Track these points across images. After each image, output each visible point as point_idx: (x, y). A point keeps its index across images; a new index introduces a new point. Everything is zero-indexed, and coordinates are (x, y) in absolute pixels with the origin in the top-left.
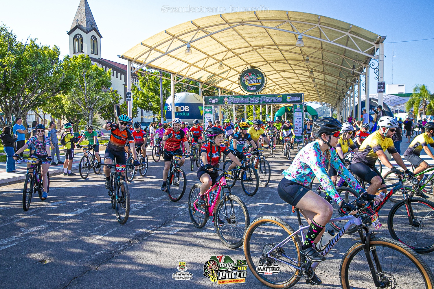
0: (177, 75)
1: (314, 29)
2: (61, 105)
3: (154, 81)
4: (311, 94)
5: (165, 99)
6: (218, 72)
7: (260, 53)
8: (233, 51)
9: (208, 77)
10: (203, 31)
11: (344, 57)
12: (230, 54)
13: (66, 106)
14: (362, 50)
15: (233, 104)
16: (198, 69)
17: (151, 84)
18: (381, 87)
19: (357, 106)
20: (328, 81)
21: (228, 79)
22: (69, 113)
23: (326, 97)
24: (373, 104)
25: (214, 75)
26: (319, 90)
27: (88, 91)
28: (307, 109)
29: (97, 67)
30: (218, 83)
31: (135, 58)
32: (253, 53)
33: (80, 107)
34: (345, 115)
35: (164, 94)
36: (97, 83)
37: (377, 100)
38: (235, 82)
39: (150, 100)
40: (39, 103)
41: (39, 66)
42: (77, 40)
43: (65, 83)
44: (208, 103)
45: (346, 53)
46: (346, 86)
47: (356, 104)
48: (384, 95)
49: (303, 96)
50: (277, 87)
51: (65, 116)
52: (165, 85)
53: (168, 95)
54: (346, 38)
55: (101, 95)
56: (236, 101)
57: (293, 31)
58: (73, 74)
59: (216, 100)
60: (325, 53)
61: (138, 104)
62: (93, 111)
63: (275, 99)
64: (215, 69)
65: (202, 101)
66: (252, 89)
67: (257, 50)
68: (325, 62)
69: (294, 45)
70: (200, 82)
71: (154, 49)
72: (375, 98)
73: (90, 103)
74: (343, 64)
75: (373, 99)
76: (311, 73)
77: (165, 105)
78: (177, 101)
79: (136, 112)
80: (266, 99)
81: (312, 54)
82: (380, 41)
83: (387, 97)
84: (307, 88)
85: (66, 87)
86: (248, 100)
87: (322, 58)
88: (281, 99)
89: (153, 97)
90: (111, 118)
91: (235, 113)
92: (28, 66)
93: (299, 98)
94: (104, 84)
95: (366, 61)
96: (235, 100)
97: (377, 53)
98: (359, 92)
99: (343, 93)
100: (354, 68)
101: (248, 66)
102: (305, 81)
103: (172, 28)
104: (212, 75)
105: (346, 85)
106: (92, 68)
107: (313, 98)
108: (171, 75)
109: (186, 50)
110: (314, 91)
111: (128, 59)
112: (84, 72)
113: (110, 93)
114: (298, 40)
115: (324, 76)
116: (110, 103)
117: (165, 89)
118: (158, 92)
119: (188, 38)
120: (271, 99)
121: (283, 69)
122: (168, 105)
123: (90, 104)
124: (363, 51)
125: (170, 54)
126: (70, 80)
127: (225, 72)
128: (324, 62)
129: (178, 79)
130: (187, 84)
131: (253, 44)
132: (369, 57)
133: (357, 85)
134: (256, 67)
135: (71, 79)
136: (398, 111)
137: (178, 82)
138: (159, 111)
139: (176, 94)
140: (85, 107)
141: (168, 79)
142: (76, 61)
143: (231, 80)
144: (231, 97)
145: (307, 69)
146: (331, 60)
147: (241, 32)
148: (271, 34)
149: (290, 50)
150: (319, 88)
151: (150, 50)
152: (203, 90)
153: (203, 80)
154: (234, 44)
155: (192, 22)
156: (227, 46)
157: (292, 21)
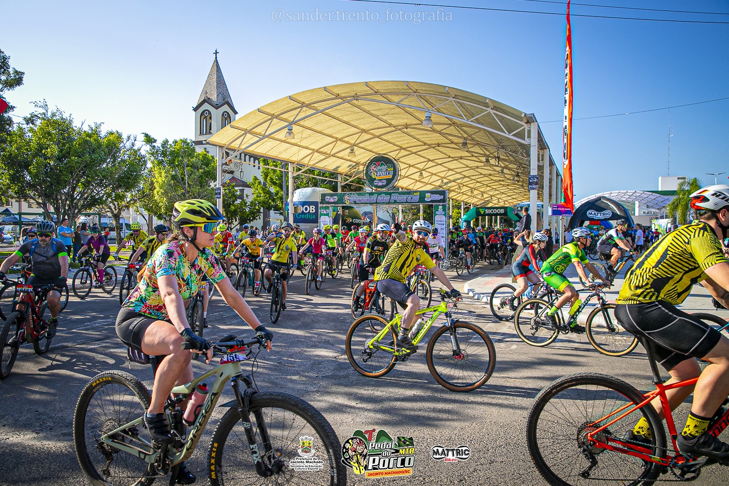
8: (370, 132)
9: (349, 167)
10: (310, 108)
12: (366, 136)
14: (508, 132)
15: (355, 203)
16: (325, 157)
31: (227, 144)
42: (205, 118)
44: (325, 202)
49: (448, 193)
56: (359, 200)
59: (335, 199)
63: (409, 198)
66: (380, 184)
70: (338, 174)
71: (250, 132)
80: (398, 197)
82: (530, 119)
86: (375, 198)
88: (418, 197)
93: (442, 197)
103: (267, 105)
104: (354, 164)
108: (289, 164)
109: (287, 132)
111: (218, 146)
114: (426, 119)
120: (405, 198)
124: (510, 133)
131: (393, 122)
137: (298, 173)
141: (283, 170)
147: (367, 108)
149: (442, 130)
151: (245, 134)
152: (343, 184)
153: (343, 171)
154: (368, 123)
155: (290, 98)
156: (359, 126)
157: (419, 94)
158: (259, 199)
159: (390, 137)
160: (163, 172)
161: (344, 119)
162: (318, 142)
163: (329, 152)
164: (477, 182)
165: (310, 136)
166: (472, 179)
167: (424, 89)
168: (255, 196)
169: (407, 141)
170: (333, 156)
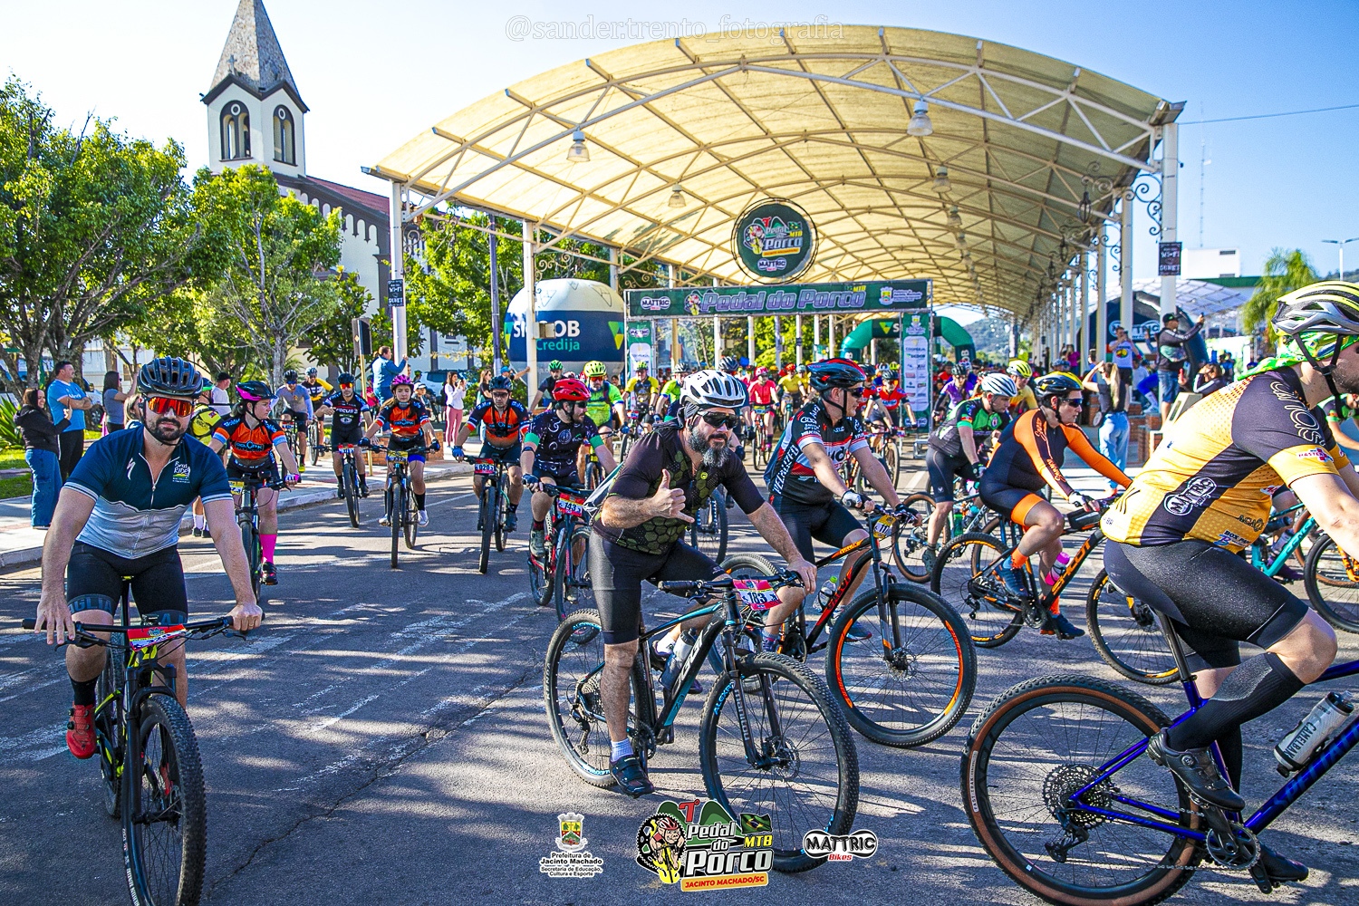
0: (543, 225)
1: (962, 83)
2: (188, 320)
3: (471, 245)
4: (951, 281)
5: (504, 301)
6: (667, 214)
7: (796, 155)
8: (715, 150)
9: (638, 230)
10: (622, 90)
11: (1055, 166)
12: (705, 160)
13: (201, 324)
14: (1109, 145)
15: (713, 311)
16: (608, 207)
17: (463, 255)
18: (1169, 258)
19: (1093, 317)
20: (1004, 242)
21: (698, 236)
22: (212, 344)
23: (998, 290)
24: (1141, 311)
25: (656, 224)
26: (978, 269)
27: (270, 278)
28: (939, 328)
29: (296, 204)
30: (667, 250)
31: (413, 175)
32: (774, 157)
33: (247, 326)
34: (1058, 344)
35: (501, 285)
36: (295, 253)
37: (1157, 300)
38: (718, 246)
39: (458, 303)
40: (124, 314)
41: (124, 201)
42: (231, 119)
43: (203, 253)
44: (639, 312)
45: (1061, 154)
46: (1062, 255)
47: (1091, 310)
48: (1178, 281)
49: (929, 288)
50: (849, 259)
51: (198, 356)
52: (505, 255)
53: (513, 286)
54: (1063, 109)
55: (310, 289)
56: (724, 306)
57: (900, 88)
58: (225, 227)
59: (665, 303)
60: (996, 154)
61: (423, 317)
62: (284, 337)
63: (843, 298)
64: (660, 207)
65: (621, 306)
66: (773, 268)
67: (788, 147)
68: (996, 182)
69: (900, 131)
70: (613, 247)
71: (473, 145)
72: (1148, 290)
73: (274, 315)
74: (1051, 189)
75: (1142, 293)
76: (954, 215)
77: (505, 317)
78: (544, 304)
79: (416, 341)
80: (815, 297)
81: (956, 157)
82: (1167, 116)
83: (1186, 289)
84: (940, 263)
85: (207, 265)
86: (760, 301)
87: (988, 169)
88: (863, 297)
89: (470, 294)
90: (341, 360)
91: (718, 342)
92: (91, 203)
93: (918, 295)
94: (320, 254)
95: (1124, 178)
96: (720, 302)
97: (1157, 154)
98: (1101, 273)
99: (1052, 277)
100: (1086, 201)
101: (761, 196)
102: (933, 240)
103: (528, 80)
104: (648, 224)
105: (1061, 251)
106: (281, 206)
107: (958, 294)
108: (525, 224)
109: (572, 147)
110: (962, 271)
111: (393, 179)
112: (256, 218)
113: (336, 284)
114: (914, 115)
115: (993, 225)
116: (338, 312)
117: (504, 268)
118: (484, 279)
119: (575, 112)
120: (832, 298)
121: (865, 204)
122: (516, 318)
123: (276, 317)
124: (1113, 148)
125: (521, 161)
126: (219, 243)
127: (690, 214)
128: (993, 184)
129: (545, 237)
130: (574, 254)
131: (774, 128)
132: (1130, 168)
133: (1095, 254)
134: (785, 200)
135: (220, 241)
136: (1217, 330)
137: (545, 246)
138: (485, 336)
139: (542, 285)
140: (260, 326)
141: (514, 237)
142: (231, 184)
143: (707, 239)
144: (710, 291)
145: (940, 205)
146: (1013, 176)
147: (738, 92)
148: (830, 96)
149: (889, 145)
150: (976, 263)
151: (461, 151)
152: (621, 271)
154: (723, 128)
155: (589, 62)
157: (896, 58)
162: (600, 172)
167: (910, 47)
170: (623, 207)
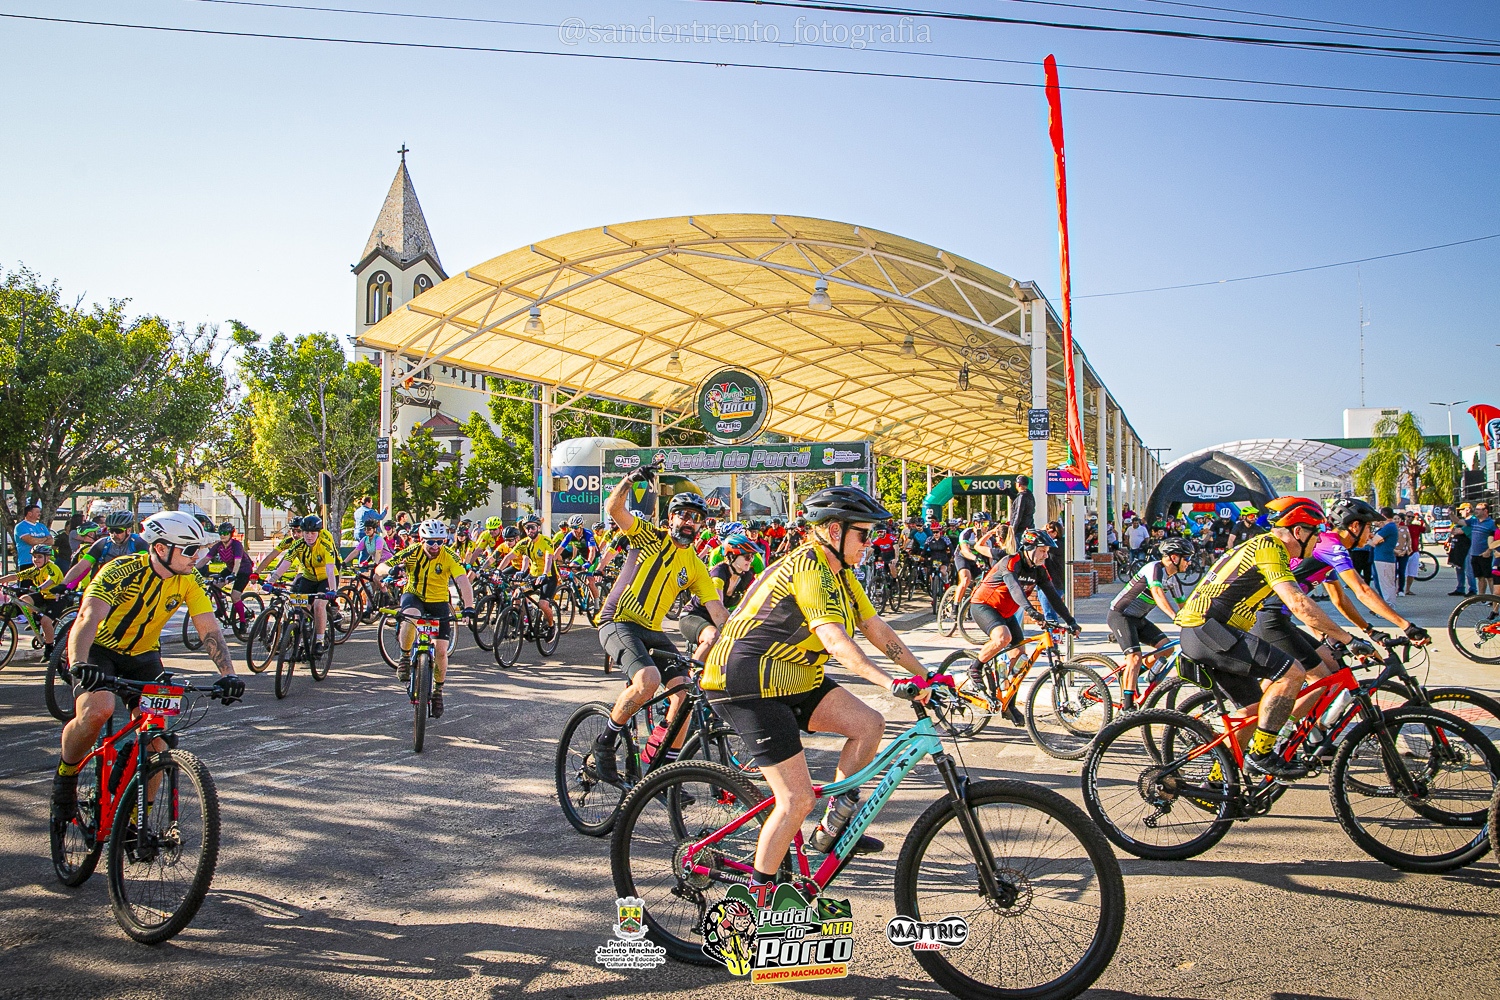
7: (799, 324)
10: (578, 270)
12: (705, 329)
14: (985, 319)
15: (678, 470)
18: (1037, 424)
31: (402, 345)
32: (775, 324)
42: (377, 288)
44: (613, 469)
49: (867, 449)
56: (686, 464)
59: (635, 461)
63: (790, 458)
66: (729, 429)
67: (784, 317)
70: (653, 408)
71: (452, 318)
80: (765, 457)
88: (808, 457)
93: (857, 456)
96: (683, 461)
103: (485, 264)
104: (686, 387)
109: (529, 321)
111: (382, 348)
114: (816, 292)
119: (535, 290)
120: (781, 458)
124: (989, 321)
129: (562, 400)
131: (760, 299)
137: (561, 407)
139: (561, 444)
141: (530, 399)
144: (675, 451)
147: (701, 269)
149: (863, 316)
151: (440, 325)
152: (662, 430)
153: (662, 402)
154: (706, 301)
155: (534, 249)
156: (689, 308)
157: (802, 241)
158: (482, 461)
159: (757, 330)
160: (273, 403)
161: (654, 293)
162: (604, 341)
163: (627, 362)
164: (957, 423)
165: (584, 328)
166: (944, 418)
167: (812, 230)
168: (475, 455)
169: (796, 339)
170: (638, 369)
